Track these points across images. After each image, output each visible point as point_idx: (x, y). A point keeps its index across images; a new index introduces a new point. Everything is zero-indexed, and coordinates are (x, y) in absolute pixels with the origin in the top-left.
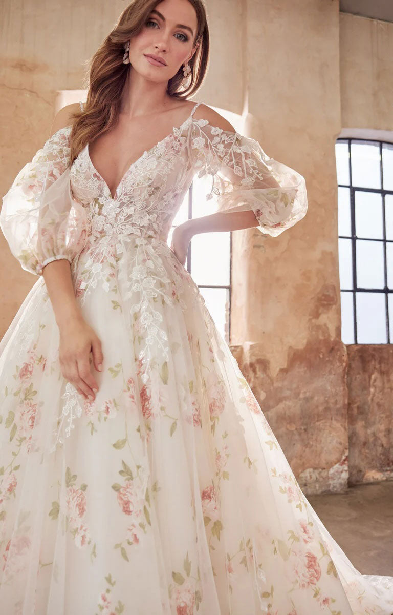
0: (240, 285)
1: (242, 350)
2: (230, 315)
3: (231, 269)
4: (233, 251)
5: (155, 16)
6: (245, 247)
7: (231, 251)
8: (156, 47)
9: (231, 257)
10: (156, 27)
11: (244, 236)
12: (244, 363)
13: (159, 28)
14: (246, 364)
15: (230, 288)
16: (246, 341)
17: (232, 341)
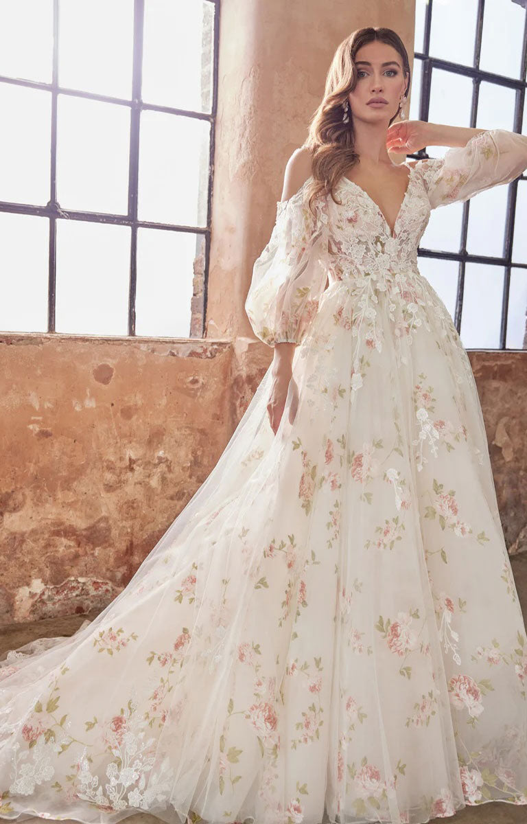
0: (232, 230)
1: (232, 350)
2: (206, 282)
3: (210, 196)
4: (217, 163)
5: (360, 66)
6: (244, 158)
7: (212, 163)
8: (373, 91)
9: (212, 173)
10: (366, 75)
11: (243, 136)
12: (236, 373)
13: (368, 75)
14: (240, 376)
15: (207, 234)
16: (240, 336)
17: (210, 331)
